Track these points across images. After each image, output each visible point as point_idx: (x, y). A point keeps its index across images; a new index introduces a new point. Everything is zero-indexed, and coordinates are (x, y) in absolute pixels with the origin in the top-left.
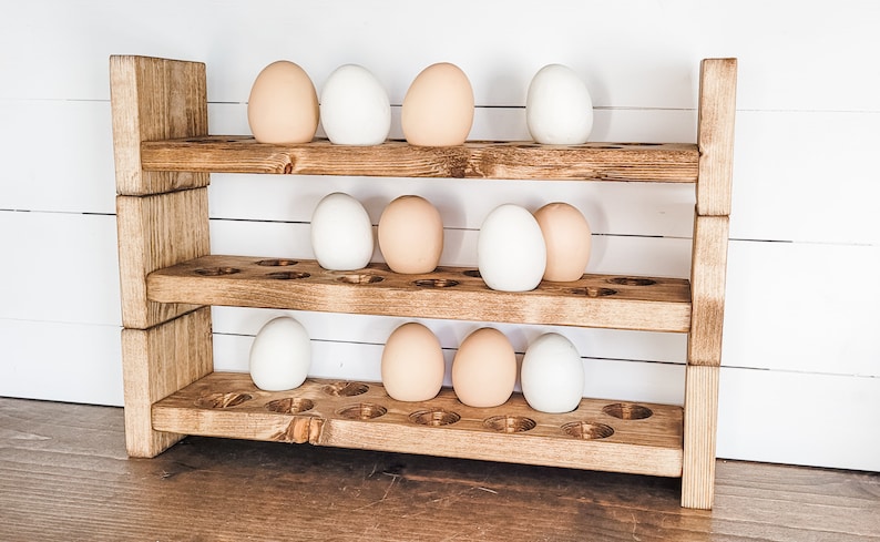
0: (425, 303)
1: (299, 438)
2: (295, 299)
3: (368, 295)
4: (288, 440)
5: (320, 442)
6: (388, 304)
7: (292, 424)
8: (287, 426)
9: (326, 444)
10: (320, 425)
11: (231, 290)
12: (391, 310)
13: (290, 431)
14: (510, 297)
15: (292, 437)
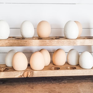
0: (55, 43)
1: (25, 76)
2: (25, 44)
3: (42, 42)
4: (23, 77)
5: (31, 76)
6: (47, 43)
7: (24, 73)
8: (22, 74)
9: (32, 77)
10: (30, 72)
11: (9, 42)
12: (48, 45)
13: (23, 75)
14: (74, 40)
15: (24, 76)
